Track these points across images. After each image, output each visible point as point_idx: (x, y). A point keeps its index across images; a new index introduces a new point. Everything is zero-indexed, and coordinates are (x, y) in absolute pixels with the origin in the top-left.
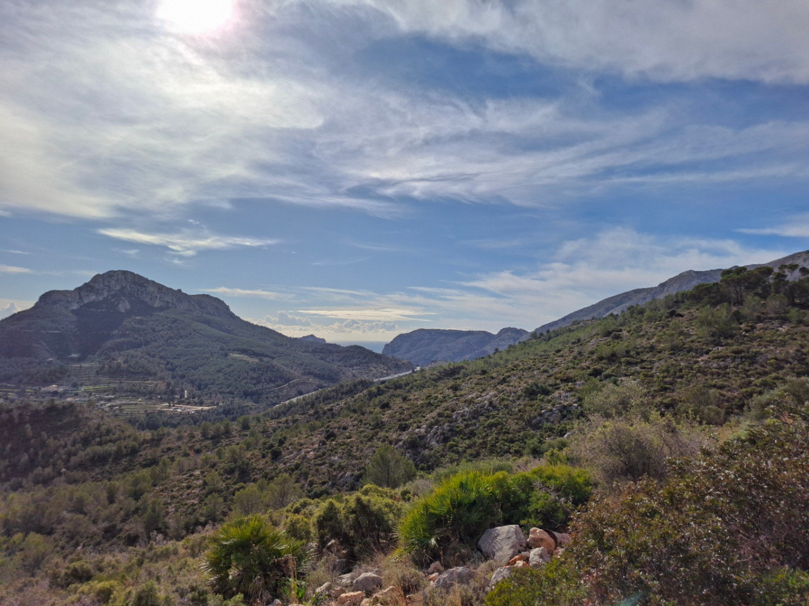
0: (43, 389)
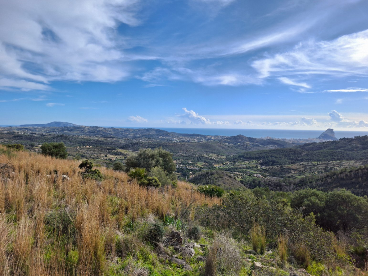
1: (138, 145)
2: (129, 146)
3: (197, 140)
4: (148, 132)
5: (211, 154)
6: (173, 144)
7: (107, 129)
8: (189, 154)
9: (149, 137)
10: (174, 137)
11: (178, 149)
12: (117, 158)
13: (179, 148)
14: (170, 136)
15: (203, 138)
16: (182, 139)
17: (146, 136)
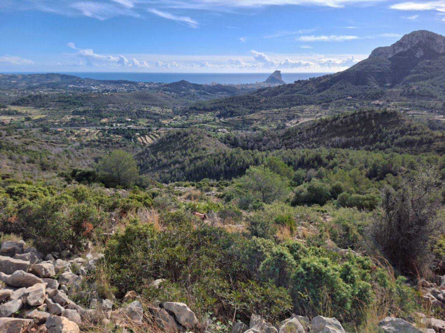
0: (372, 102)
1: (41, 99)
2: (28, 101)
3: (126, 89)
4: (49, 79)
5: (152, 107)
6: (98, 96)
8: (123, 108)
9: (54, 86)
10: (92, 85)
11: (106, 103)
12: (12, 119)
13: (107, 101)
14: (85, 83)
15: (134, 86)
16: (104, 87)
17: (48, 86)
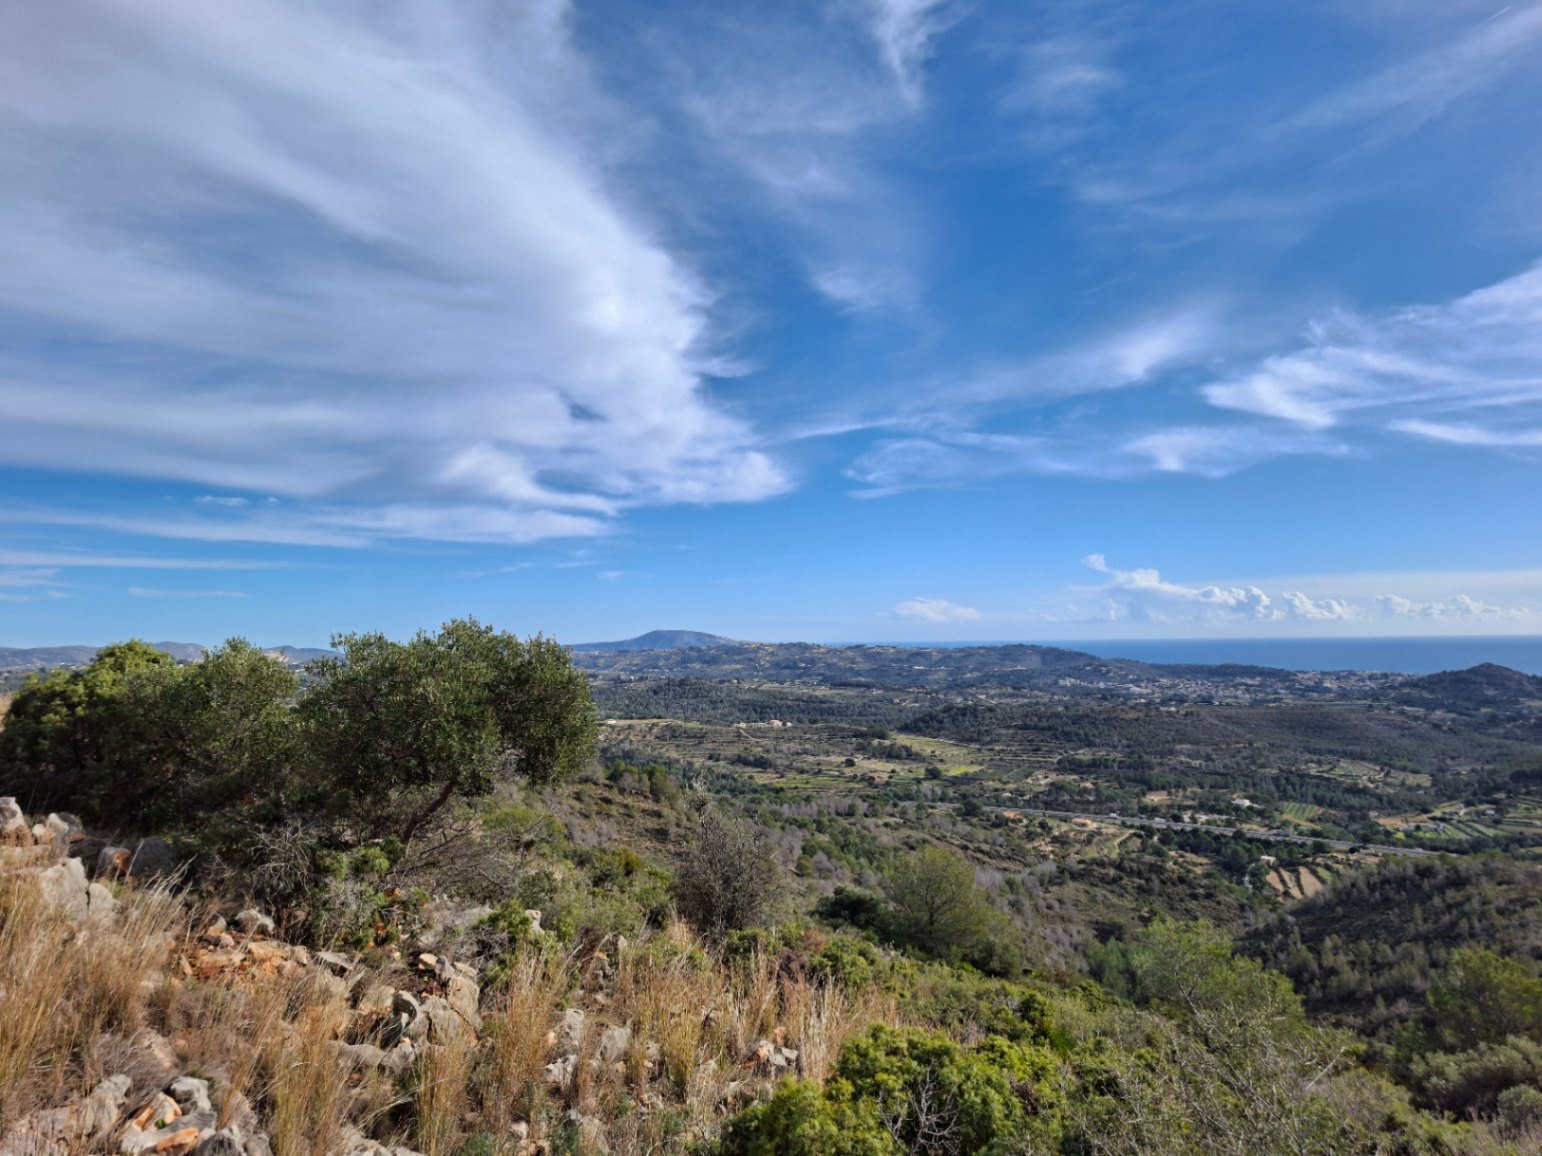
1: (976, 716)
2: (941, 722)
3: (1248, 696)
4: (1007, 662)
5: (1342, 764)
6: (1142, 715)
7: (841, 652)
8: (1227, 761)
9: (1018, 683)
10: (1132, 682)
11: (1169, 738)
12: (893, 771)
13: (1173, 733)
14: (1111, 674)
15: (1280, 685)
16: (1170, 688)
17: (1003, 680)
